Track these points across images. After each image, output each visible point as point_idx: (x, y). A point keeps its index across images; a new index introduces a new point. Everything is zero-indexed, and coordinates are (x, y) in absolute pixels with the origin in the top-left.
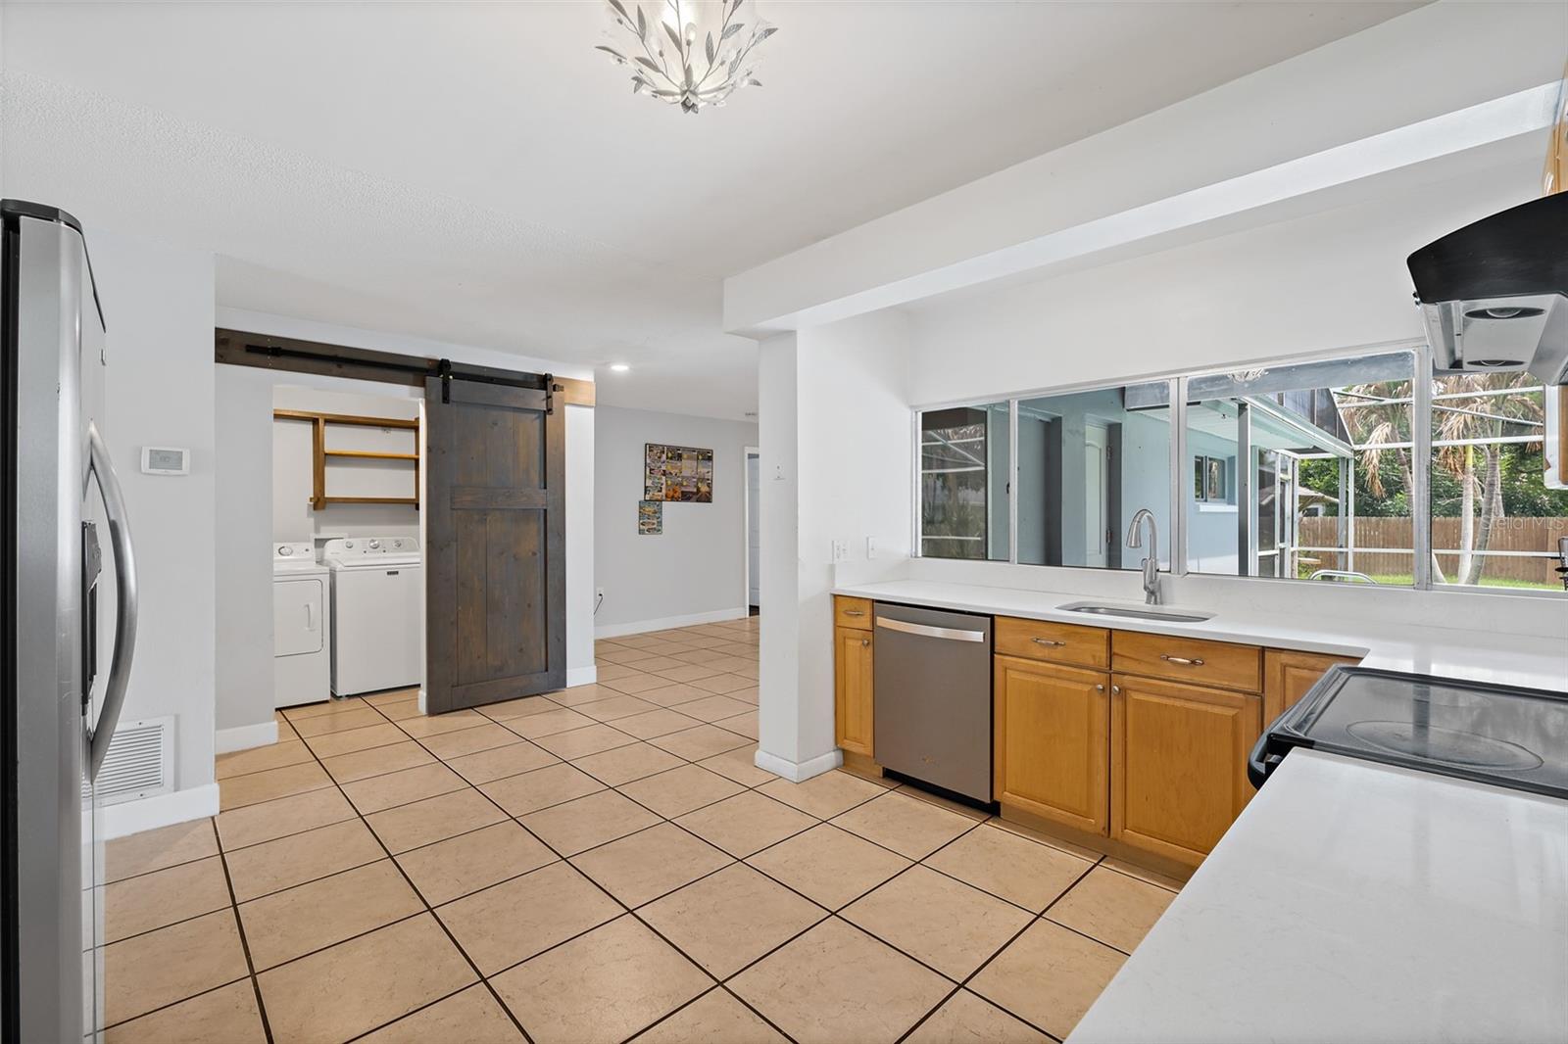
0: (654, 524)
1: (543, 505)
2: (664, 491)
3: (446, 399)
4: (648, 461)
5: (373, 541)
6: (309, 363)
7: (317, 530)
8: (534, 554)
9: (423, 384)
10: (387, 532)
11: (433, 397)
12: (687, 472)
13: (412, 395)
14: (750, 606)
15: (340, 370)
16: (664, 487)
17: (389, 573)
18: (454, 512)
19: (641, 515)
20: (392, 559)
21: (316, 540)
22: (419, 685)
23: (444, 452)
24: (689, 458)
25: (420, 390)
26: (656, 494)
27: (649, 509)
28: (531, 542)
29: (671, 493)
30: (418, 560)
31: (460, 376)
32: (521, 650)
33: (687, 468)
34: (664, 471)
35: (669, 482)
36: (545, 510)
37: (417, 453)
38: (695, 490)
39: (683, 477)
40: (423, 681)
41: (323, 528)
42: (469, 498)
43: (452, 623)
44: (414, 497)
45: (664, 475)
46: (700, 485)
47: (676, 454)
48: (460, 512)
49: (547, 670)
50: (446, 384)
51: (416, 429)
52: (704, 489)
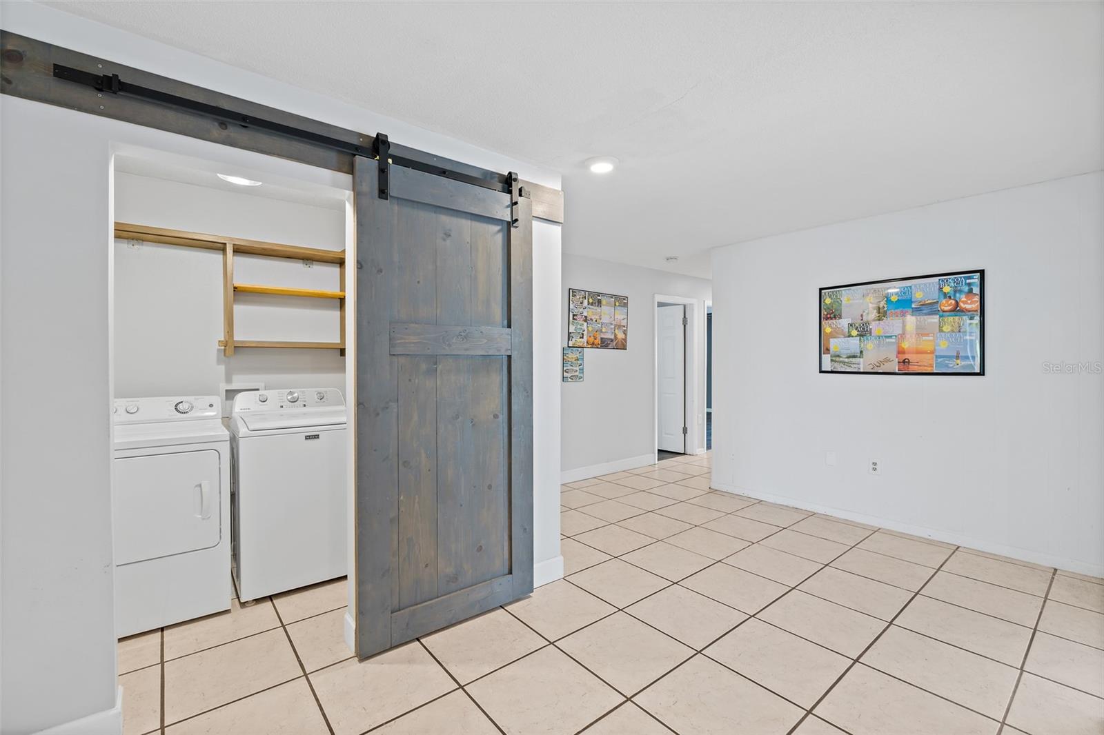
0: (576, 371)
1: (507, 350)
2: (585, 337)
3: (383, 193)
4: (571, 306)
5: (291, 393)
6: (171, 115)
7: (228, 380)
8: (496, 416)
9: (351, 170)
10: (309, 382)
11: (365, 188)
12: (605, 319)
13: (336, 185)
14: (659, 450)
15: (225, 133)
16: (585, 333)
17: (308, 438)
18: (395, 359)
19: (564, 361)
20: (313, 417)
21: (227, 391)
22: (345, 577)
23: (380, 271)
24: (608, 304)
25: (346, 178)
26: (579, 340)
27: (572, 356)
28: (494, 402)
29: (592, 340)
30: (343, 419)
31: (401, 161)
32: (480, 549)
33: (607, 313)
34: (586, 317)
35: (590, 329)
36: (509, 357)
37: (343, 288)
38: (613, 337)
39: (602, 324)
40: (351, 572)
41: (235, 378)
42: (414, 339)
43: (392, 521)
44: (338, 341)
45: (585, 321)
46: (616, 331)
47: (596, 299)
48: (402, 360)
49: (510, 572)
50: (383, 171)
51: (341, 263)
52: (620, 335)
